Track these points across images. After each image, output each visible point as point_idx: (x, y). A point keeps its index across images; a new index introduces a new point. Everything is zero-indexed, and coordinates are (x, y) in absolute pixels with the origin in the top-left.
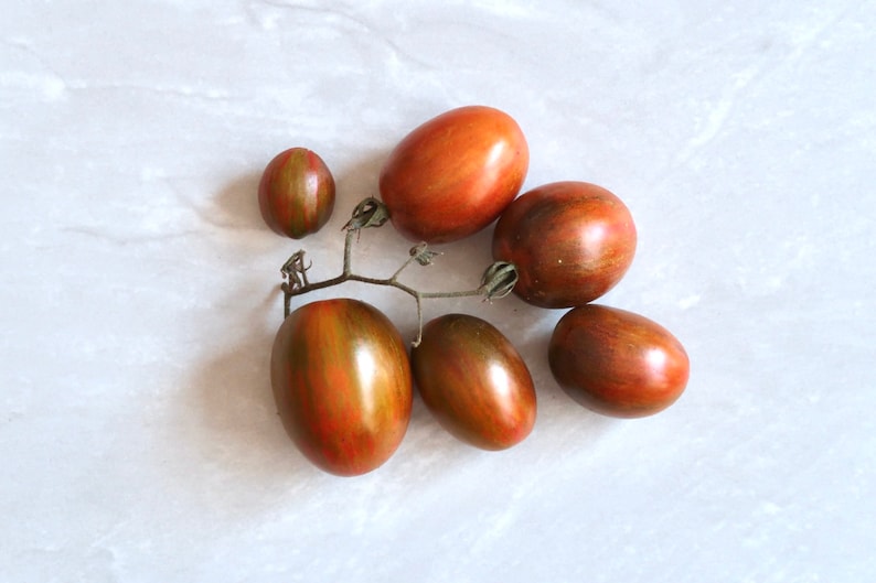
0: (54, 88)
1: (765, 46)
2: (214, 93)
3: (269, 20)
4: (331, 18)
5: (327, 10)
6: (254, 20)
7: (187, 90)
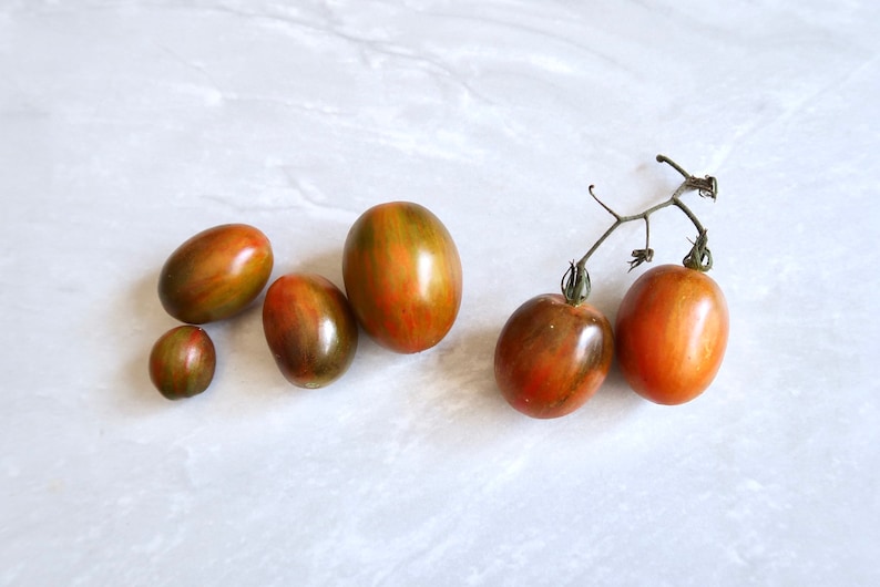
0: (214, 98)
1: (761, 107)
2: (328, 109)
3: (377, 62)
4: (423, 64)
5: (420, 58)
6: (366, 61)
7: (308, 105)
